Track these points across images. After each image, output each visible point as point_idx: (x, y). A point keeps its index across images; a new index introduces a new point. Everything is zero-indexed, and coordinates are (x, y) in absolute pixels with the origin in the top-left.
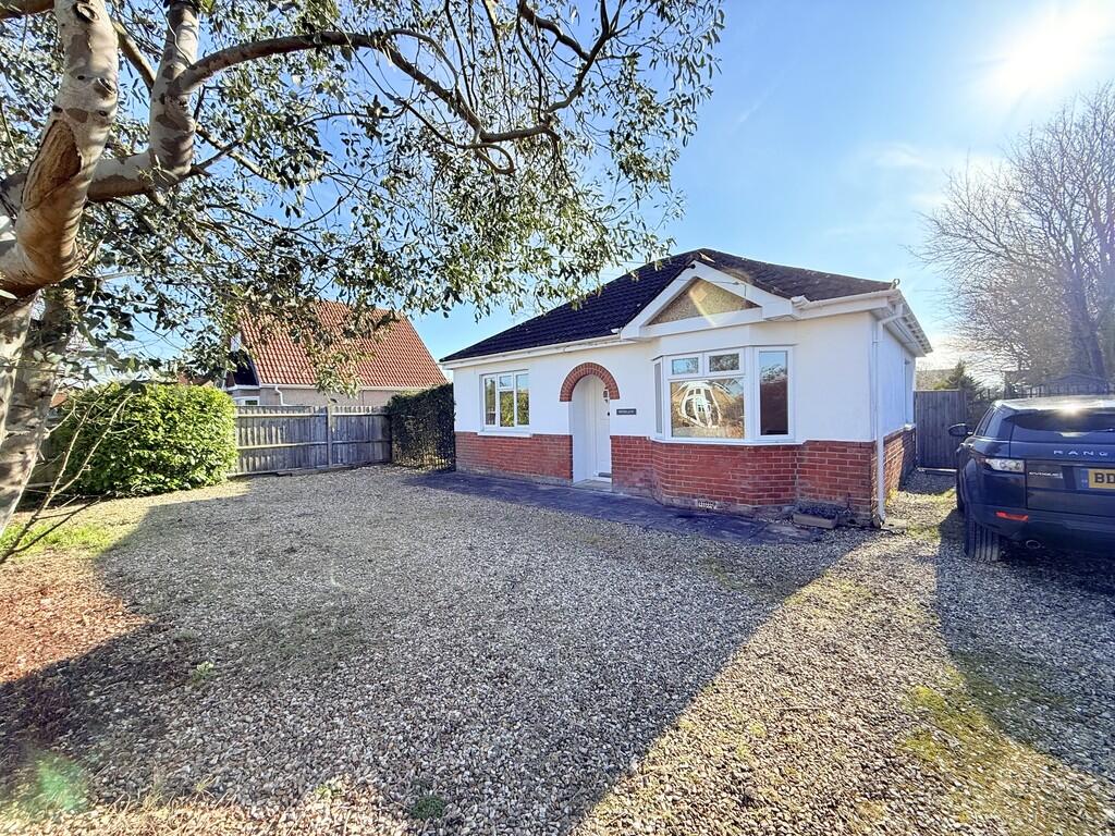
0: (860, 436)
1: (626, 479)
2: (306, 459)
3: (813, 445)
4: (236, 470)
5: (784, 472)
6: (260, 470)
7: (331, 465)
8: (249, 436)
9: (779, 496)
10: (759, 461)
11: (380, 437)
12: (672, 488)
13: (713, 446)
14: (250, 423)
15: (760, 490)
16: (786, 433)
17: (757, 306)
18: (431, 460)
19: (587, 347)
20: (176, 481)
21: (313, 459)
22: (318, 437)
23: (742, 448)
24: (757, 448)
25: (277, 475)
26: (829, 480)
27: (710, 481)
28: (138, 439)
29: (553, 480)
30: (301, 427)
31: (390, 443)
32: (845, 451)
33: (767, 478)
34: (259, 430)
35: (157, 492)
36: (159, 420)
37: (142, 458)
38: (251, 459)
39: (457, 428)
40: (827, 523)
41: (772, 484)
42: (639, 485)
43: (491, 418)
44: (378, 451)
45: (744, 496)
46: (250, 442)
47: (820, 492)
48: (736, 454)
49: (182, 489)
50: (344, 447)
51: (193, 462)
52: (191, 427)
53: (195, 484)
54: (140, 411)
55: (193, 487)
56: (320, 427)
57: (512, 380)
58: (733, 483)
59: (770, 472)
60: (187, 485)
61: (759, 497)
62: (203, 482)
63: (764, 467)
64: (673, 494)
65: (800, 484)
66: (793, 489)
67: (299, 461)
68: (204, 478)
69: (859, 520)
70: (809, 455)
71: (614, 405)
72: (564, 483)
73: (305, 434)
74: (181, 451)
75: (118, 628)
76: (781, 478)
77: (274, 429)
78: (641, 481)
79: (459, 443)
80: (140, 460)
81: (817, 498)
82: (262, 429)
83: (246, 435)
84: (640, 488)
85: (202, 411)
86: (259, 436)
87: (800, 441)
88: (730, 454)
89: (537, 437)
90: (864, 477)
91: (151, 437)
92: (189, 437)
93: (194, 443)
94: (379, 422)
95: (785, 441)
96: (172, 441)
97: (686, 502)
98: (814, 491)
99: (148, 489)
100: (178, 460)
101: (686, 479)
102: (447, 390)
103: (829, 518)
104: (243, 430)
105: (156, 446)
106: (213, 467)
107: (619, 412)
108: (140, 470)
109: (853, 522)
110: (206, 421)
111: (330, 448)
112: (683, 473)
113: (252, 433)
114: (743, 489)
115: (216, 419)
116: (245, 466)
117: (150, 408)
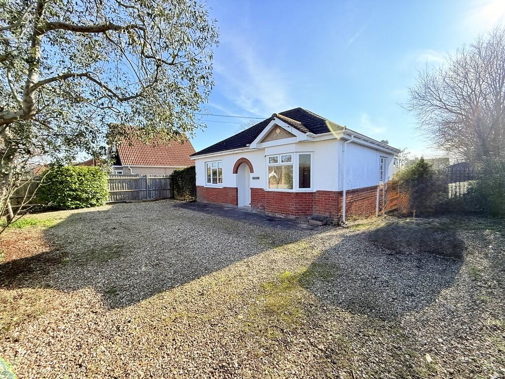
0: (335, 189)
1: (256, 205)
2: (138, 196)
3: (320, 193)
4: (109, 200)
5: (308, 203)
6: (119, 200)
7: (148, 199)
8: (114, 186)
9: (306, 212)
10: (297, 198)
11: (169, 188)
12: (269, 209)
13: (282, 192)
14: (114, 182)
15: (298, 210)
16: (310, 187)
17: (295, 136)
18: (188, 198)
19: (242, 151)
20: (84, 204)
21: (141, 196)
22: (143, 187)
23: (292, 193)
24: (297, 193)
25: (126, 202)
26: (324, 206)
27: (281, 206)
28: (68, 187)
29: (230, 206)
30: (135, 183)
31: (173, 190)
32: (329, 195)
33: (301, 205)
34: (118, 184)
35: (77, 208)
36: (77, 180)
37: (70, 195)
38: (115, 196)
39: (197, 184)
40: (320, 223)
41: (303, 208)
42: (260, 208)
43: (209, 181)
44: (168, 194)
45: (292, 212)
46: (115, 189)
47: (321, 211)
48: (290, 196)
49: (87, 207)
50: (154, 191)
51: (90, 197)
52: (89, 183)
53: (92, 205)
54: (69, 176)
55: (91, 206)
56: (143, 183)
57: (216, 165)
58: (289, 207)
59: (302, 203)
60: (89, 206)
61: (298, 213)
62: (96, 205)
63: (300, 201)
64: (269, 211)
65: (315, 208)
66: (312, 210)
67: (135, 197)
68: (95, 203)
69: (334, 222)
70: (318, 196)
71: (252, 175)
72: (234, 207)
73: (137, 186)
74: (86, 193)
75: (47, 250)
76: (307, 205)
77: (124, 184)
78: (261, 206)
79: (198, 190)
80: (69, 196)
81: (320, 213)
82: (119, 184)
83: (113, 186)
84: (261, 209)
85: (94, 177)
86: (118, 187)
87: (315, 191)
88: (288, 196)
89: (225, 188)
90: (336, 205)
91: (74, 186)
92: (89, 187)
93: (90, 189)
94: (168, 181)
95: (309, 190)
96: (82, 189)
97: (273, 215)
98: (319, 211)
99: (73, 207)
100: (84, 195)
101: (273, 205)
102: (193, 168)
103: (320, 221)
104: (112, 184)
105: (76, 190)
106: (99, 199)
107: (253, 178)
108: (70, 200)
109: (332, 223)
110: (95, 180)
111: (148, 191)
112: (273, 203)
113: (115, 185)
114: (292, 210)
115: (100, 180)
116: (113, 199)
117: (73, 175)
